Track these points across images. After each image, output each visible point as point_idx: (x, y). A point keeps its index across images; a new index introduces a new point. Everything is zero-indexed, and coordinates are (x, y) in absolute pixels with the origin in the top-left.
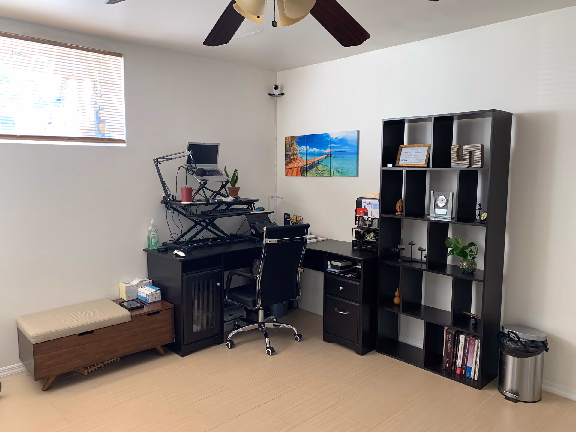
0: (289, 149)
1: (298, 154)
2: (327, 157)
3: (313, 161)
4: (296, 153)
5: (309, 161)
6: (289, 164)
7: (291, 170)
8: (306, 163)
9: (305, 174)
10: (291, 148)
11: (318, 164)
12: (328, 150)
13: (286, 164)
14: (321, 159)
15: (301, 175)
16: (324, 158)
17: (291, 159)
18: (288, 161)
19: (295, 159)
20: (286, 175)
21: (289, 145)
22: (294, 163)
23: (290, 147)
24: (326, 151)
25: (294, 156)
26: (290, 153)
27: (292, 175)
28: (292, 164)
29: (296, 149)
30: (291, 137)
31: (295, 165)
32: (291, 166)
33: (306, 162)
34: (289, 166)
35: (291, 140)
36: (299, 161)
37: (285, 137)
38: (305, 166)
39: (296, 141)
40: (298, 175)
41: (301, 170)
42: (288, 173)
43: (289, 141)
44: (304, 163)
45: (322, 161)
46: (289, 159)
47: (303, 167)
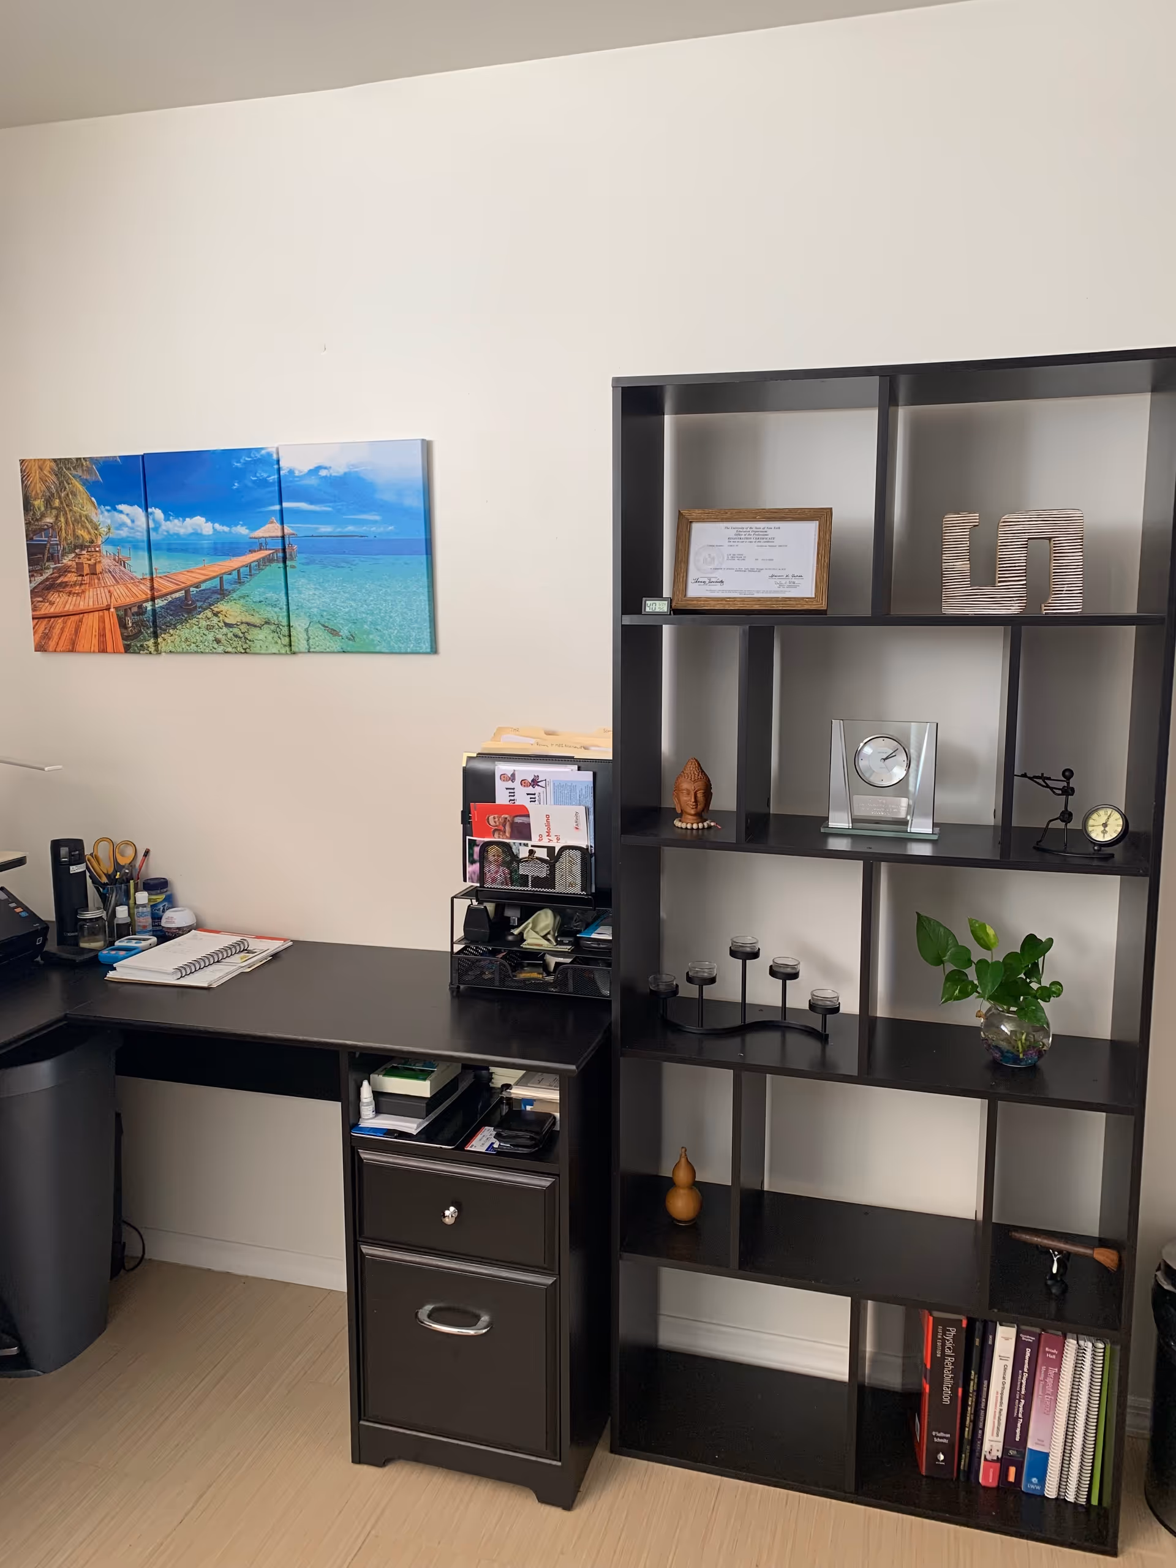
0: (49, 520)
1: (105, 549)
2: (268, 560)
3: (188, 579)
4: (92, 542)
5: (166, 577)
6: (54, 597)
7: (65, 623)
8: (152, 588)
9: (151, 643)
10: (57, 517)
11: (222, 593)
12: (271, 530)
13: (34, 593)
14: (235, 573)
15: (127, 649)
16: (249, 566)
17: (59, 569)
18: (47, 579)
19: (86, 570)
20: (40, 648)
21: (48, 502)
22: (83, 592)
23: (54, 512)
24: (260, 533)
25: (78, 556)
26: (55, 540)
27: (72, 649)
28: (70, 593)
29: (91, 522)
30: (55, 460)
31: (92, 598)
32: (60, 602)
33: (148, 584)
34: (52, 603)
35: (54, 478)
36: (109, 580)
37: (22, 462)
38: (149, 606)
39: (85, 483)
40: (110, 648)
41: (123, 625)
42: (46, 636)
43: (43, 480)
44: (142, 592)
45: (239, 581)
46: (50, 572)
47: (135, 609)
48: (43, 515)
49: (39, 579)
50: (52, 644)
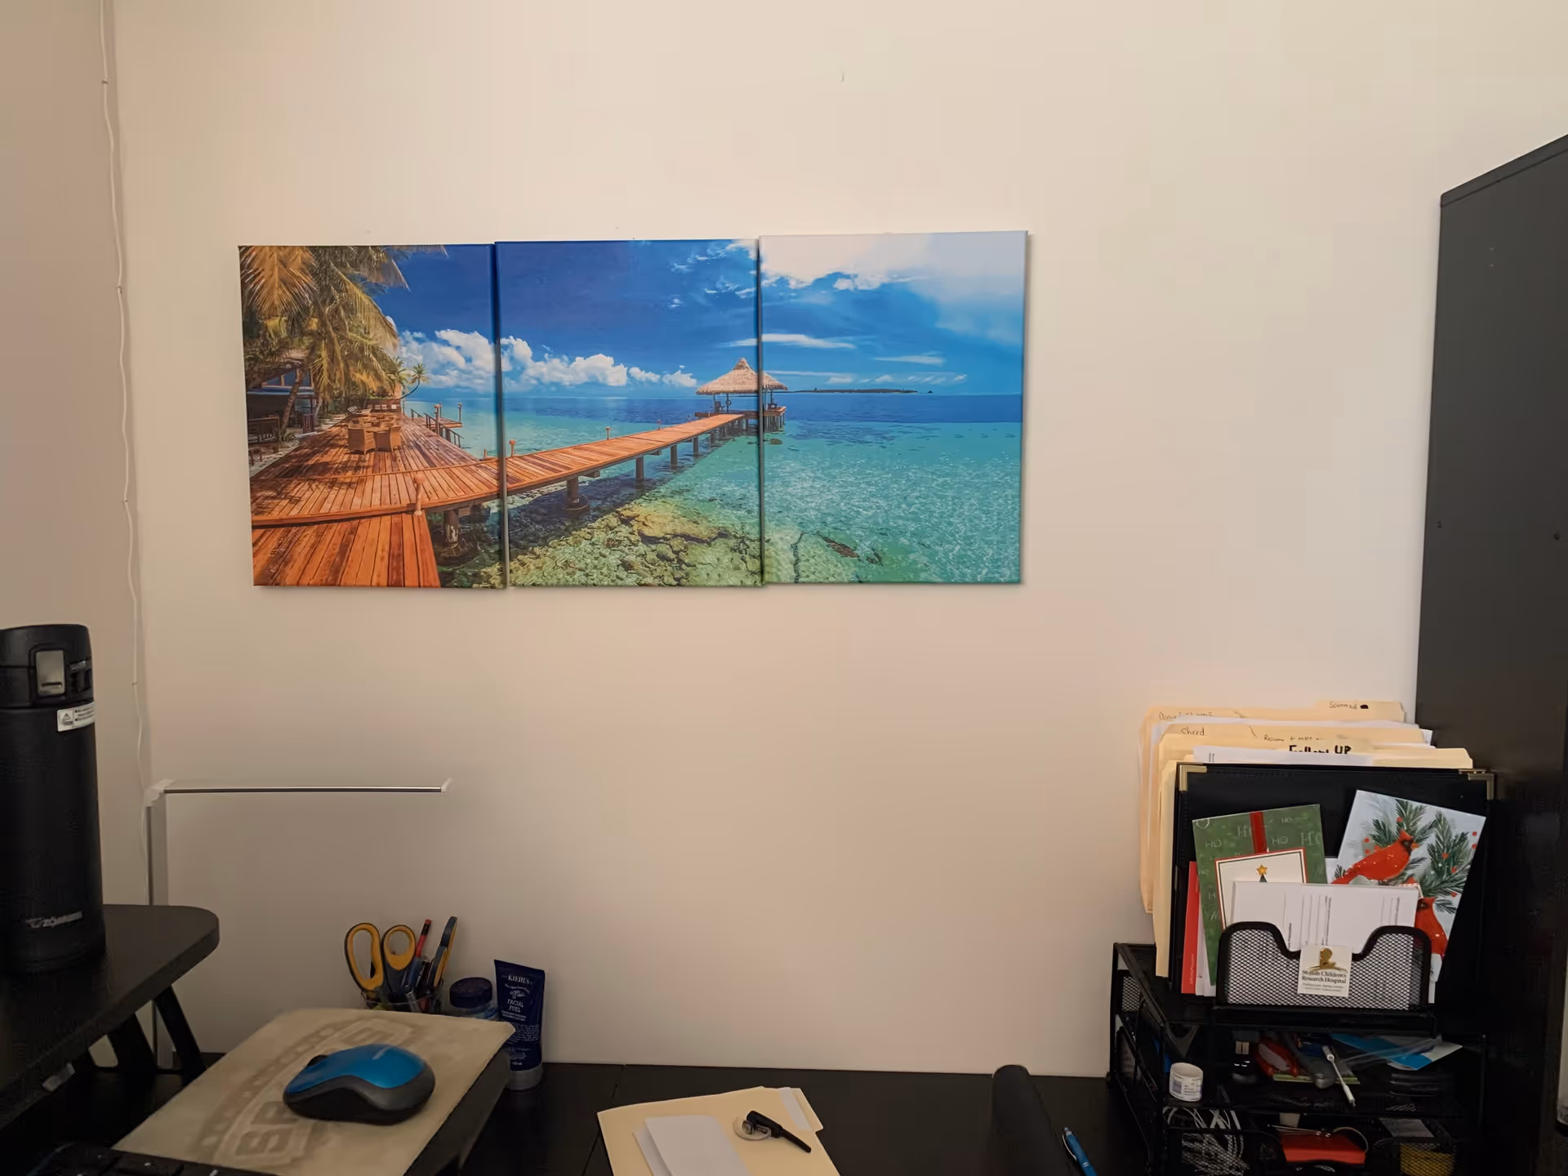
0: (296, 354)
1: (408, 406)
2: (729, 432)
3: (576, 460)
4: (383, 393)
5: (532, 456)
6: (300, 489)
7: (319, 535)
8: (500, 476)
9: (494, 570)
10: (313, 349)
11: (640, 485)
12: (738, 380)
13: (256, 482)
14: (667, 452)
15: (446, 581)
16: (694, 439)
17: (314, 442)
18: (288, 458)
19: (369, 442)
20: (267, 578)
21: (296, 322)
22: (361, 481)
23: (307, 341)
24: (715, 385)
25: (352, 418)
26: (306, 390)
27: (334, 579)
28: (333, 484)
29: (382, 358)
30: (313, 249)
31: (374, 493)
32: (311, 499)
33: (494, 468)
34: (295, 501)
35: (309, 280)
36: (415, 461)
37: (244, 251)
38: (493, 506)
39: (372, 291)
40: (411, 577)
41: (438, 536)
42: (281, 559)
43: (286, 283)
44: (479, 482)
45: (674, 466)
46: (291, 446)
47: (466, 512)
48: (284, 346)
49: (270, 458)
50: (291, 573)
